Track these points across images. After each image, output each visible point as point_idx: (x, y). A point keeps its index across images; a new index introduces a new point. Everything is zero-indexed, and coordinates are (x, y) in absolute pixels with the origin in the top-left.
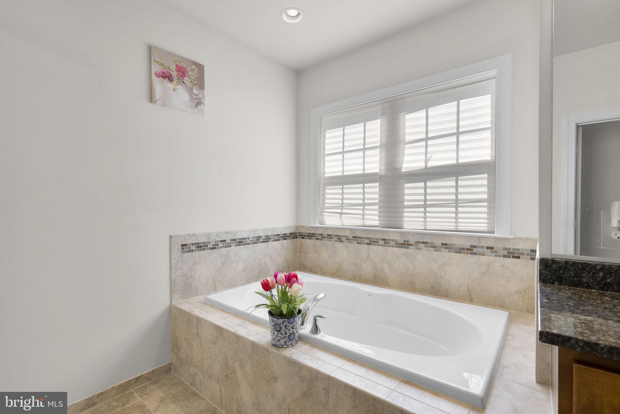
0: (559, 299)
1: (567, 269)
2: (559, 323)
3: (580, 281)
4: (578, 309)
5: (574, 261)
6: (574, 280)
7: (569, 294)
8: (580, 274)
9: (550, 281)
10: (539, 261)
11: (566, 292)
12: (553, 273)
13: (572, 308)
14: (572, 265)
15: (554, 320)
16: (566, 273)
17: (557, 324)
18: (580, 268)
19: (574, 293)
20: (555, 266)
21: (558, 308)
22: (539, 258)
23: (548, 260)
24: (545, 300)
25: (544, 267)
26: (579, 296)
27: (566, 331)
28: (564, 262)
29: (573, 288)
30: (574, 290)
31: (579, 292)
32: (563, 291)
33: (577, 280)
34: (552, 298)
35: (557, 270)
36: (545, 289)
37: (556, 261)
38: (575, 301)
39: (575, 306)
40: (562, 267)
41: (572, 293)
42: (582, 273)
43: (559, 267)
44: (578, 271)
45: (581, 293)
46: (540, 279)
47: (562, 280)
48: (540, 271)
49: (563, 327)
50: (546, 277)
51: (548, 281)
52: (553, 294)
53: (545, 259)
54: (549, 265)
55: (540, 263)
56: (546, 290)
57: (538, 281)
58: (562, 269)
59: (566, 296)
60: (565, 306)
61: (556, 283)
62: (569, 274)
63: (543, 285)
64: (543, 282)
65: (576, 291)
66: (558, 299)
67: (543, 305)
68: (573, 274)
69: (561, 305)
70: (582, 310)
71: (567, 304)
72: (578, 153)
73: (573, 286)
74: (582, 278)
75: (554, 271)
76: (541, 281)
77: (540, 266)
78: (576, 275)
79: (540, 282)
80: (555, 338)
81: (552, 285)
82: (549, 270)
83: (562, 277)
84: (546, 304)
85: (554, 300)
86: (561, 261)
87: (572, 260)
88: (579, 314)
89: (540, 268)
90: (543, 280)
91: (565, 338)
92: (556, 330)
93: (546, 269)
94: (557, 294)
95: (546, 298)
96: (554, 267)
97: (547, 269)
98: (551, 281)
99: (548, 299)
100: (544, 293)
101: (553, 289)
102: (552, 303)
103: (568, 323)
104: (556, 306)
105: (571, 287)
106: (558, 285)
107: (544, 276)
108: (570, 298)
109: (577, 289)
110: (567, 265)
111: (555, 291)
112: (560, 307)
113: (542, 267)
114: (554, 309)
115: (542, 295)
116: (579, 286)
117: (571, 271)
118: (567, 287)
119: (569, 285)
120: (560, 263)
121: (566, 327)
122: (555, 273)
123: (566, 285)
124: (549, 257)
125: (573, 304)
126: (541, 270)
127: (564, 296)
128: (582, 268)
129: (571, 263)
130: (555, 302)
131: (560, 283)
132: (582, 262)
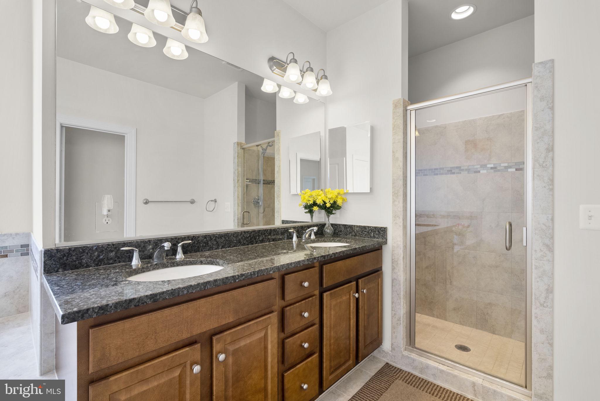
0: (68, 283)
1: (70, 255)
2: (76, 301)
3: (80, 263)
4: (85, 285)
5: (76, 247)
6: (76, 263)
7: (74, 277)
8: (80, 257)
9: (54, 270)
10: (43, 253)
11: (71, 275)
12: (57, 262)
13: (81, 287)
14: (74, 250)
15: (71, 301)
16: (69, 259)
17: (75, 303)
18: (81, 252)
19: (77, 274)
20: (60, 254)
21: (70, 290)
22: (43, 250)
23: (53, 250)
24: (55, 288)
25: (48, 258)
26: (83, 275)
27: (84, 305)
28: (67, 249)
29: (75, 270)
30: (77, 272)
31: (81, 272)
32: (68, 275)
33: (78, 263)
34: (61, 284)
35: (61, 258)
36: (51, 278)
37: (60, 249)
38: (81, 280)
39: (82, 284)
40: (66, 254)
41: (76, 275)
42: (82, 256)
43: (63, 255)
44: (79, 255)
45: (82, 273)
46: (44, 270)
47: (65, 266)
48: (44, 262)
49: (80, 304)
50: (50, 267)
51: (53, 270)
52: (60, 280)
53: (49, 249)
54: (53, 255)
55: (44, 255)
56: (53, 279)
57: (43, 273)
58: (65, 256)
59: (72, 279)
60: (74, 287)
61: (60, 270)
62: (72, 259)
63: (48, 275)
64: (47, 273)
65: (79, 272)
66: (66, 283)
67: (55, 292)
68: (75, 258)
69: (71, 287)
70: (88, 285)
71: (76, 285)
72: (62, 150)
73: (75, 269)
74: (82, 260)
75: (58, 260)
76: (45, 272)
77: (44, 257)
78: (77, 259)
79: (44, 274)
80: (76, 314)
81: (56, 273)
82: (54, 260)
83: (65, 263)
84: (58, 290)
85: (63, 285)
86: (65, 249)
87: (74, 247)
88: (87, 289)
89: (44, 260)
90: (47, 271)
91: (84, 311)
92: (76, 307)
93: (50, 260)
94: (64, 279)
95: (56, 286)
96: (59, 256)
97: (52, 259)
98: (56, 269)
99: (58, 286)
100: (52, 282)
101: (59, 277)
102: (63, 288)
103: (83, 299)
104: (68, 289)
105: (73, 270)
106: (62, 271)
107: (49, 267)
108: (76, 279)
109: (78, 270)
110: (70, 252)
111: (62, 277)
112: (71, 289)
113: (47, 258)
114: (67, 292)
115: (51, 284)
116: (80, 267)
117: (74, 256)
118: (70, 271)
119: (72, 269)
120: (64, 251)
121: (82, 303)
122: (60, 261)
123: (69, 269)
124: (53, 247)
125: (80, 283)
126: (46, 261)
127: (71, 279)
128: (83, 252)
129: (73, 249)
130: (65, 286)
131: (65, 269)
132: (82, 246)
